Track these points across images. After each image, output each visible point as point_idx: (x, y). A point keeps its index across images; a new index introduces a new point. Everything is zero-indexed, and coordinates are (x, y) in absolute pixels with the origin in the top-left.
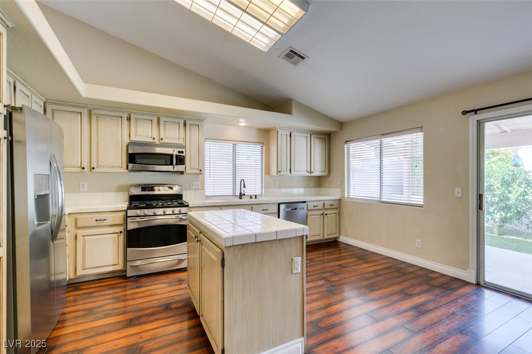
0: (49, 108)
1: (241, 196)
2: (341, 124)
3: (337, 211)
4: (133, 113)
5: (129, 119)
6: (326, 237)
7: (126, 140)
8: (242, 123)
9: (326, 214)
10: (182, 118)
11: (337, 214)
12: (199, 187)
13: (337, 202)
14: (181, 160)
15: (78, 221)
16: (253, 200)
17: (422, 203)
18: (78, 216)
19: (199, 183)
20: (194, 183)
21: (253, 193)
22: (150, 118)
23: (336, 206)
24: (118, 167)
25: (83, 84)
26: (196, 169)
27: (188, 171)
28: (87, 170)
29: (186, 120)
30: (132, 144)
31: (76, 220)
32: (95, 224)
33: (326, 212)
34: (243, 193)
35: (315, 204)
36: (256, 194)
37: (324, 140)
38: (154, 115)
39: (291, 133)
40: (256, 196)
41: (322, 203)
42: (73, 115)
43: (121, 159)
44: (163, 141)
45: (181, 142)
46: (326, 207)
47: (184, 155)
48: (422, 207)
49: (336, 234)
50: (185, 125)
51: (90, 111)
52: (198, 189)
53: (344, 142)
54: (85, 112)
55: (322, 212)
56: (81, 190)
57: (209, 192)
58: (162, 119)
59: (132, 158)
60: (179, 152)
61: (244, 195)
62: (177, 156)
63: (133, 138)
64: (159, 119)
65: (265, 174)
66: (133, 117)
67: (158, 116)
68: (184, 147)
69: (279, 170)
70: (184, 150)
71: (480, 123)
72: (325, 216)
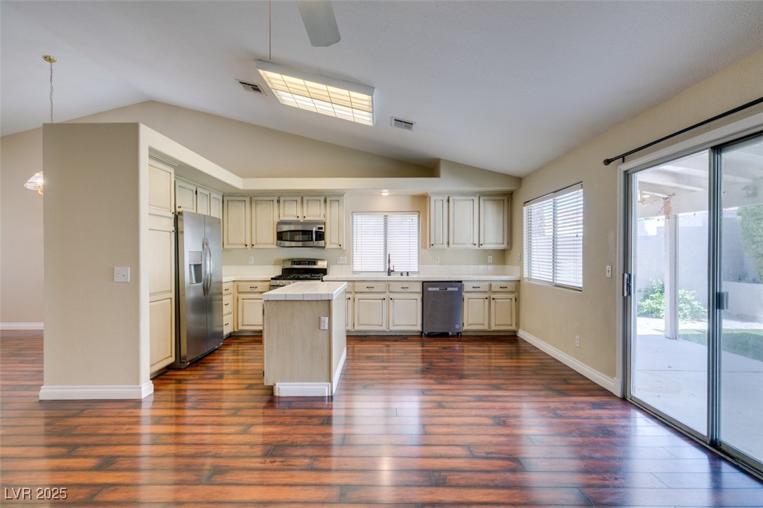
0: (225, 199)
1: (390, 272)
2: (519, 180)
3: (512, 296)
4: (282, 196)
5: (278, 201)
6: (493, 328)
7: (277, 220)
8: (385, 193)
9: (493, 299)
10: (323, 195)
11: (514, 300)
12: (346, 262)
13: (514, 284)
14: (320, 236)
15: (240, 288)
16: (405, 277)
17: (581, 286)
18: (240, 283)
19: (346, 258)
20: (341, 258)
21: (405, 270)
22: (295, 199)
23: (511, 287)
24: (271, 244)
25: (241, 179)
26: (335, 244)
27: (328, 246)
28: (249, 246)
29: (325, 198)
30: (281, 223)
31: (238, 286)
32: (250, 290)
33: (493, 296)
34: (392, 269)
35: (475, 285)
36: (408, 271)
37: (502, 202)
38: (298, 196)
39: (449, 197)
40: (408, 273)
41: (487, 284)
42: (240, 203)
43: (273, 237)
44: (306, 219)
45: (322, 218)
46: (493, 290)
47: (323, 230)
48: (581, 291)
49: (511, 325)
50: (325, 201)
51: (251, 198)
52: (344, 264)
53: (522, 204)
54: (248, 199)
55: (487, 296)
56: (250, 263)
57: (357, 267)
58: (305, 199)
59: (281, 236)
60: (319, 228)
61: (393, 271)
62: (316, 232)
63: (282, 218)
64: (302, 198)
65: (422, 248)
66: (282, 199)
67: (302, 197)
68: (324, 224)
69: (432, 243)
70: (323, 226)
71: (628, 175)
72: (493, 302)
